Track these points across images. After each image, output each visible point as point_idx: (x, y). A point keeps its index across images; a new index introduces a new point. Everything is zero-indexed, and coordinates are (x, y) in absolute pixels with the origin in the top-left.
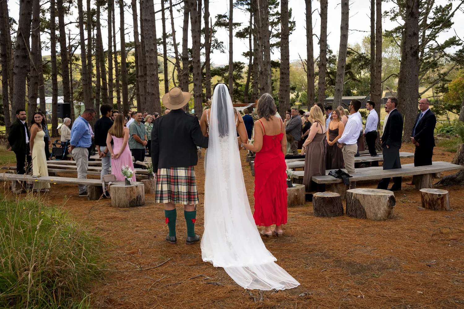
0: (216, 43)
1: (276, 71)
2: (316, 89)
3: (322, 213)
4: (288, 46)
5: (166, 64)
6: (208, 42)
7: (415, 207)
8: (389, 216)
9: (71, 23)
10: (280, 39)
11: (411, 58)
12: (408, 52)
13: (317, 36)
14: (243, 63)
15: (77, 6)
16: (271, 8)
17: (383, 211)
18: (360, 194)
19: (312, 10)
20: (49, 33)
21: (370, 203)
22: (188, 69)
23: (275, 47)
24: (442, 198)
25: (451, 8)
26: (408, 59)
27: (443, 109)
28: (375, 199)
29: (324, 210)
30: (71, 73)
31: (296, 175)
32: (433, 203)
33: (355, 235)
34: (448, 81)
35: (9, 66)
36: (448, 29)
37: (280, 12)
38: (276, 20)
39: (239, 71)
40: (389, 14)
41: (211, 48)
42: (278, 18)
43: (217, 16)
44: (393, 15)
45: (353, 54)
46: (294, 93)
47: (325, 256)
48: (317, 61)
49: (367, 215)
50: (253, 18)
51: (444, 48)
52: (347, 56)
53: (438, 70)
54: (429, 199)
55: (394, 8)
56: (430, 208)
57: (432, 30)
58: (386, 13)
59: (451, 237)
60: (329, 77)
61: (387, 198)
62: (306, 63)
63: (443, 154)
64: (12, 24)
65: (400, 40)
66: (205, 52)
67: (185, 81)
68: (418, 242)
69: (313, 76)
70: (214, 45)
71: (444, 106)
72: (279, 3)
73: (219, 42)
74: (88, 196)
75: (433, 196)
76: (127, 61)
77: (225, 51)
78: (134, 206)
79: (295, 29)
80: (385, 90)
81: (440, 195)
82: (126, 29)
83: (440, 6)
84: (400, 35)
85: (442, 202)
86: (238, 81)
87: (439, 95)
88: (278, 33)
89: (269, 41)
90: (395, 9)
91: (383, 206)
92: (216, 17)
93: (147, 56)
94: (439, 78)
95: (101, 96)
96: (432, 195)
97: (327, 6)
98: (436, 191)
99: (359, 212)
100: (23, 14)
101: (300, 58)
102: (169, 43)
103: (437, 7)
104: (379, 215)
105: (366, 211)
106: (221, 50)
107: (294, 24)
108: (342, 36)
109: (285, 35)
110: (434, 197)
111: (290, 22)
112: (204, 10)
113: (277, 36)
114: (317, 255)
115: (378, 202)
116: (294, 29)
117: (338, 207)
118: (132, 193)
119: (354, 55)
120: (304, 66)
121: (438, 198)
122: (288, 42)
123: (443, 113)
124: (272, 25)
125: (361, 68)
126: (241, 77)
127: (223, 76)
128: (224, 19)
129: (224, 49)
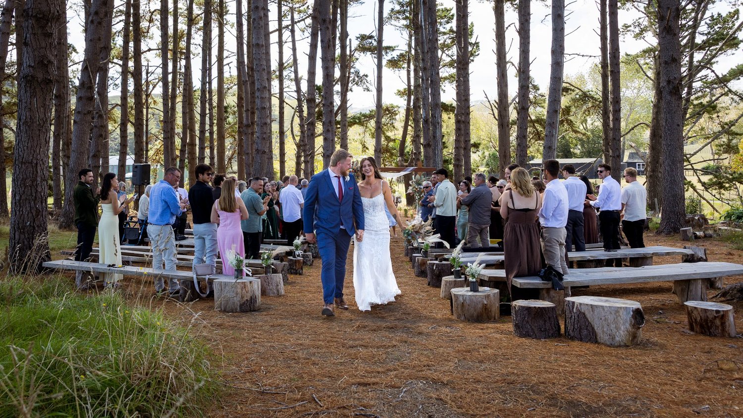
0: (358, 77)
1: (449, 118)
2: (513, 146)
3: (527, 332)
4: (468, 81)
5: (281, 108)
6: (345, 76)
7: (678, 330)
8: (634, 341)
9: (150, 50)
10: (455, 70)
11: (669, 97)
12: (664, 87)
13: (513, 65)
14: (397, 106)
15: (159, 26)
16: (441, 24)
17: (623, 332)
18: (587, 305)
19: (506, 25)
20: (120, 65)
21: (603, 318)
22: (314, 115)
23: (447, 82)
24: (722, 316)
25: (738, 16)
26: (664, 99)
27: (731, 181)
28: (611, 313)
29: (529, 327)
30: (147, 121)
31: (484, 275)
32: (707, 324)
33: (580, 365)
34: (737, 134)
35: (64, 111)
36: (733, 51)
37: (455, 29)
38: (449, 41)
39: (392, 118)
40: (632, 28)
41: (350, 85)
42: (452, 38)
43: (359, 36)
44: (637, 30)
45: (573, 91)
46: (477, 152)
47: (532, 390)
48: (514, 102)
49: (598, 338)
50: (413, 38)
51: (728, 81)
52: (562, 94)
53: (718, 116)
54: (701, 319)
55: (640, 18)
56: (703, 333)
57: (706, 53)
58: (626, 27)
59: (736, 376)
60: (534, 127)
61: (630, 312)
62: (497, 106)
63: (730, 254)
64: (71, 53)
65: (650, 68)
66: (340, 90)
67: (310, 134)
68: (681, 379)
69: (508, 126)
70: (354, 80)
71: (732, 175)
72: (453, 15)
73: (361, 74)
74: (181, 296)
75: (706, 312)
76: (225, 104)
77: (371, 88)
78: (246, 312)
79: (478, 54)
80: (628, 149)
81: (718, 312)
82: (227, 57)
83: (719, 14)
84: (652, 61)
85: (723, 324)
86: (389, 134)
87: (721, 157)
88: (453, 60)
89: (438, 74)
90: (641, 21)
91: (624, 324)
92: (358, 38)
93: (258, 97)
94: (721, 129)
95: (186, 156)
96: (706, 310)
97: (530, 18)
98: (711, 306)
99: (585, 332)
100: (91, 40)
101: (487, 98)
102: (287, 78)
103: (712, 16)
104: (617, 339)
105: (597, 331)
106: (365, 87)
107: (478, 46)
108: (555, 63)
109: (462, 64)
110: (708, 314)
111: (471, 44)
112: (340, 28)
113: (451, 65)
114: (520, 389)
115: (615, 317)
116: (476, 54)
117: (551, 324)
118: (244, 291)
119: (573, 94)
120: (492, 110)
121: (715, 317)
122: (468, 74)
123: (730, 187)
124: (442, 49)
125: (587, 113)
126: (394, 128)
127: (366, 126)
128: (370, 40)
129: (368, 85)
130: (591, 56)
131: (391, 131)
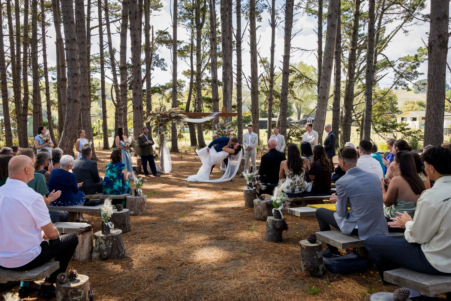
0: (157, 60)
6: (149, 56)
14: (184, 81)
41: (152, 65)
43: (158, 31)
45: (295, 72)
52: (289, 74)
62: (250, 80)
66: (145, 69)
69: (257, 93)
70: (155, 63)
73: (160, 58)
92: (158, 33)
106: (162, 67)
112: (144, 24)
119: (295, 74)
120: (247, 83)
125: (302, 87)
126: (182, 96)
127: (163, 94)
128: (165, 35)
129: (165, 66)
130: (306, 50)
131: (180, 98)
